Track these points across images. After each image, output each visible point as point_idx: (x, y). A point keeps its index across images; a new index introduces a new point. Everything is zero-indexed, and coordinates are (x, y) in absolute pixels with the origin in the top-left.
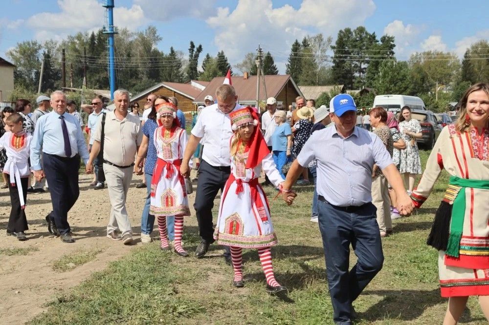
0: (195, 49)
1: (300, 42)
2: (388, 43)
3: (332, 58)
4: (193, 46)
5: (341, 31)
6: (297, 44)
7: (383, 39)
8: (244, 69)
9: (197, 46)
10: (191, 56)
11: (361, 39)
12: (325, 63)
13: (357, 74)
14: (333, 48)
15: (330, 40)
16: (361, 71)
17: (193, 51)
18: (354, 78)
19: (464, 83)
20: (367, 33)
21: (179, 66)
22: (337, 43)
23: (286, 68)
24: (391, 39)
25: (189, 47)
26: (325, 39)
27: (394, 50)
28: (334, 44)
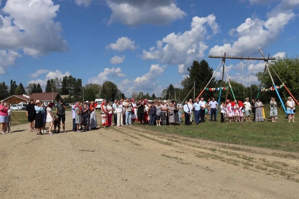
0: (13, 83)
1: (50, 80)
2: (80, 81)
3: (61, 86)
4: (12, 81)
5: (64, 77)
6: (49, 80)
7: (78, 80)
8: (28, 89)
9: (13, 81)
10: (11, 85)
11: (71, 80)
12: (59, 87)
13: (70, 91)
14: (61, 82)
15: (60, 80)
16: (71, 90)
17: (12, 83)
18: (69, 92)
19: (104, 94)
20: (72, 78)
21: (7, 88)
22: (63, 81)
23: (45, 89)
24: (81, 80)
25: (10, 81)
26: (59, 79)
27: (82, 83)
28: (62, 81)
